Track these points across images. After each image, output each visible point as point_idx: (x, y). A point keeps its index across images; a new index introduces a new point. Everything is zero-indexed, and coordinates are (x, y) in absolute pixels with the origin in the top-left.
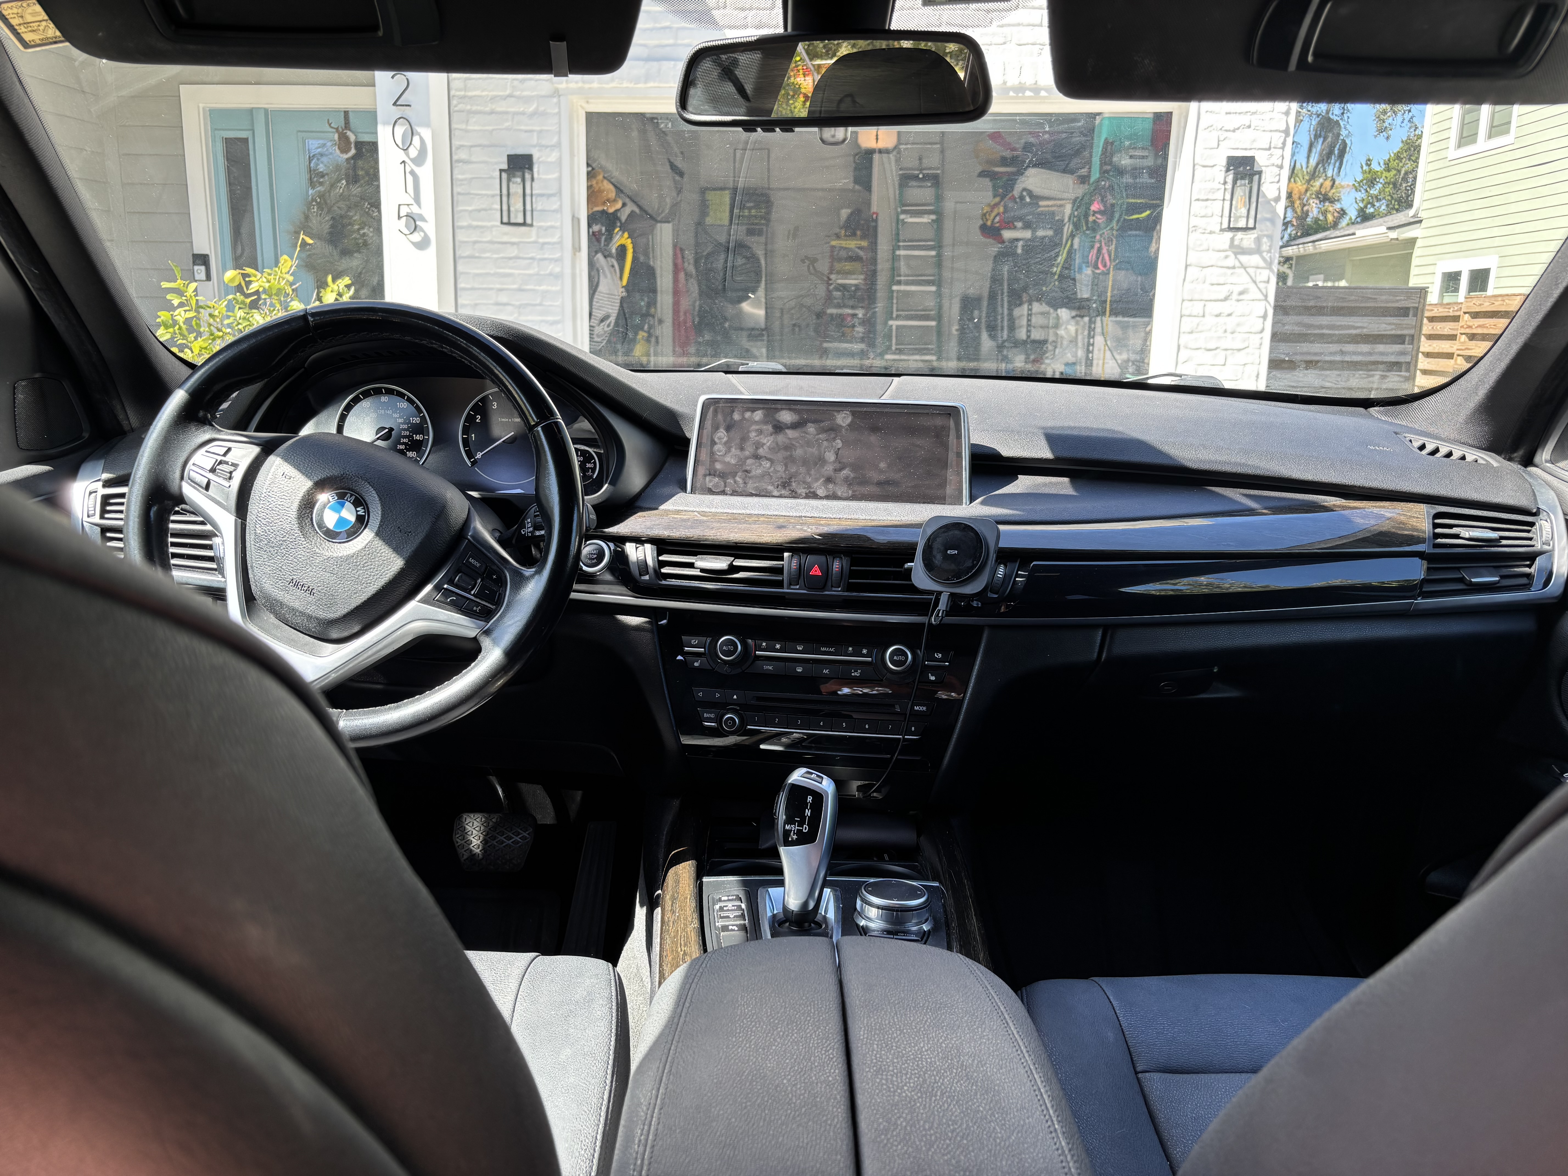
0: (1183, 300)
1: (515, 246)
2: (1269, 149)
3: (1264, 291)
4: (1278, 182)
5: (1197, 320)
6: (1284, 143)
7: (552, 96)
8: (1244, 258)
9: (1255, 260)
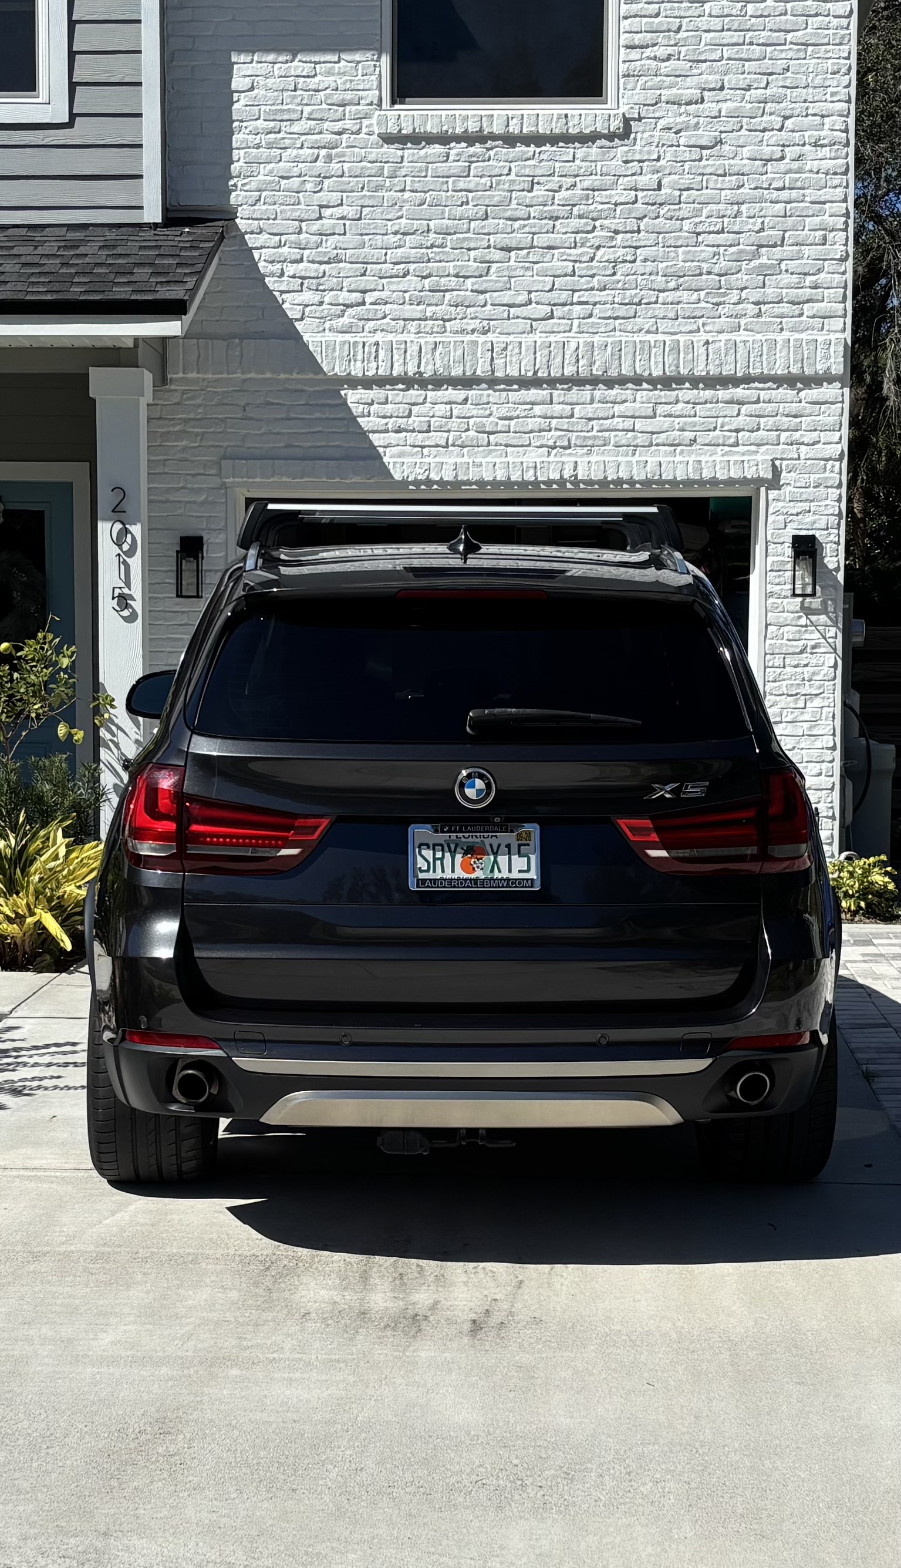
0: (766, 654)
1: (186, 615)
2: (827, 529)
3: (833, 645)
4: (837, 556)
5: (779, 670)
6: (839, 524)
7: (220, 488)
8: (814, 618)
9: (823, 618)
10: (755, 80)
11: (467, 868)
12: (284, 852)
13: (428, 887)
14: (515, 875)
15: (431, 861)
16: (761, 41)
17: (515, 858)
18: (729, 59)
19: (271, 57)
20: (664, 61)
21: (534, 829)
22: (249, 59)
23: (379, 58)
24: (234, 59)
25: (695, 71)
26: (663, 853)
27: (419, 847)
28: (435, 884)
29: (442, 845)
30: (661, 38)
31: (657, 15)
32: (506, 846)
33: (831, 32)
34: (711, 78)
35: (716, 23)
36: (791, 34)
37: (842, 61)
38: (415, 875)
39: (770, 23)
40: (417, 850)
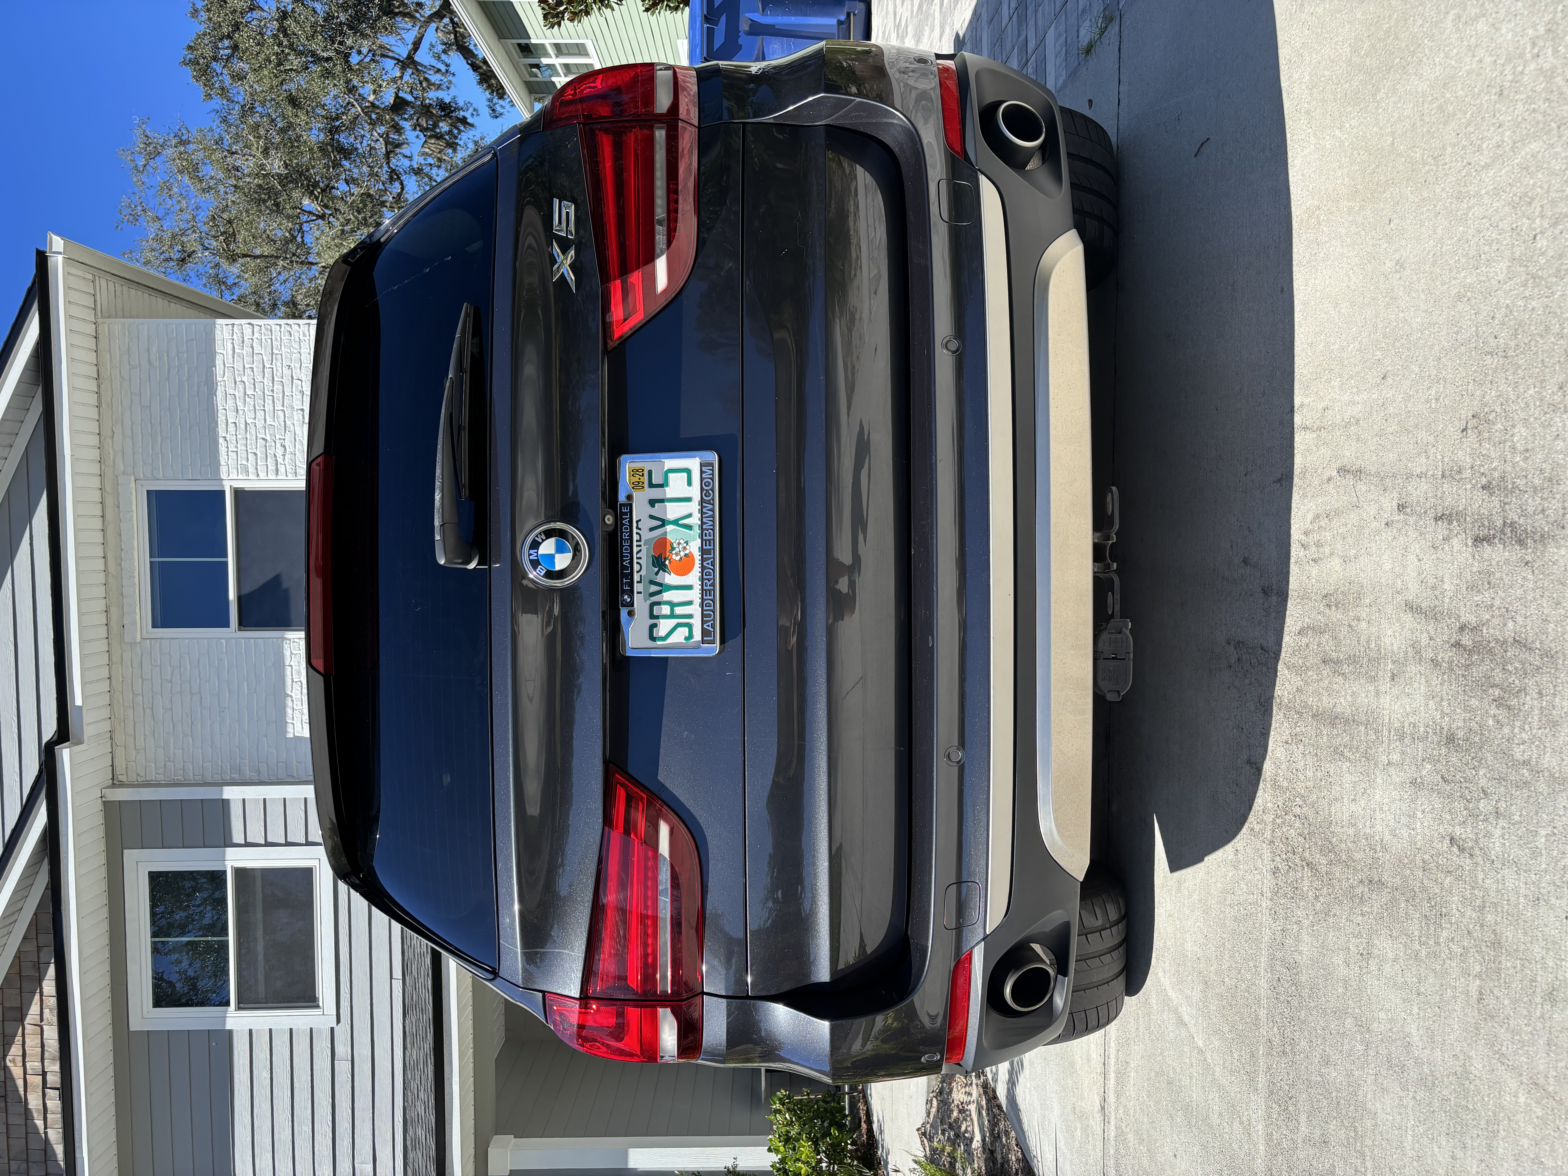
10: (297, 388)
11: (684, 567)
12: (664, 847)
13: (713, 626)
14: (695, 492)
15: (675, 621)
16: (271, 384)
17: (670, 492)
18: (283, 406)
19: (289, 711)
20: (285, 449)
21: (628, 464)
22: (291, 726)
23: (288, 639)
24: (290, 735)
25: (292, 429)
26: (661, 265)
27: (652, 638)
28: (710, 616)
29: (652, 605)
30: (271, 452)
31: (255, 454)
32: (653, 506)
33: (263, 337)
34: (296, 418)
35: (260, 414)
36: (266, 364)
37: (282, 330)
38: (697, 647)
39: (259, 378)
40: (659, 643)
